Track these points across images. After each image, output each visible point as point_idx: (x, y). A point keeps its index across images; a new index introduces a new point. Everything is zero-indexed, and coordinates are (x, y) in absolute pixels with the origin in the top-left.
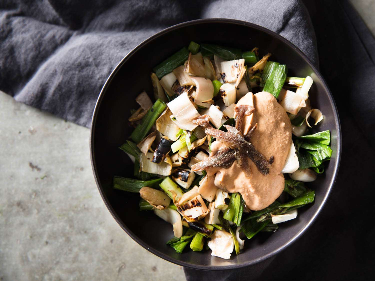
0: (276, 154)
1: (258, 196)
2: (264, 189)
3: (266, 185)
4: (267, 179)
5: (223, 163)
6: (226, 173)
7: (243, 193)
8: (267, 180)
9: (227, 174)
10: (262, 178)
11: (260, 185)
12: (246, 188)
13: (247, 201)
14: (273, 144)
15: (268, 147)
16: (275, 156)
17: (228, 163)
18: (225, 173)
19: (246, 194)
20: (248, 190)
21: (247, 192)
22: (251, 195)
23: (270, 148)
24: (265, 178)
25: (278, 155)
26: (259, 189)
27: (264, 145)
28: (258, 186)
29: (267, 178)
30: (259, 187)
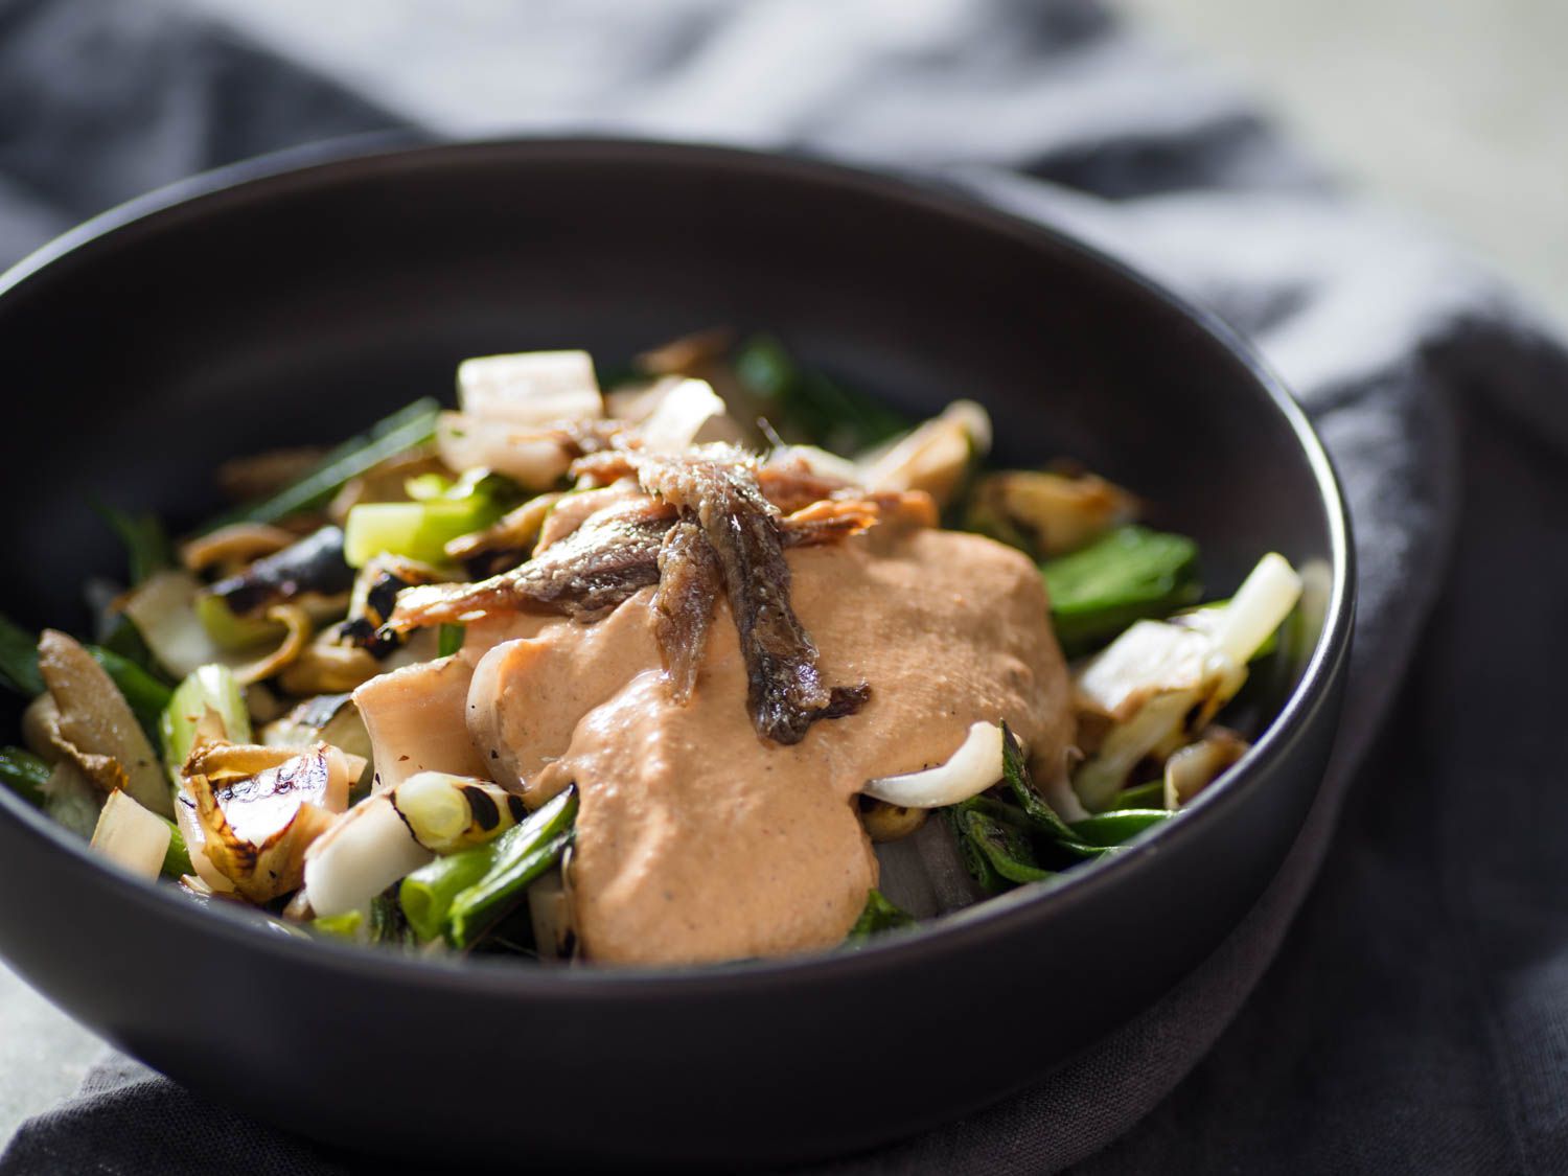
0: (893, 690)
1: (670, 819)
2: (723, 806)
3: (745, 792)
4: (769, 769)
5: (578, 574)
6: (568, 641)
7: (595, 779)
8: (766, 777)
9: (566, 650)
10: (743, 745)
11: (709, 771)
12: (627, 751)
13: (590, 837)
14: (901, 652)
15: (865, 645)
16: (880, 693)
17: (605, 582)
18: (560, 639)
19: (604, 790)
20: (632, 771)
21: (620, 778)
22: (633, 802)
23: (876, 652)
24: (762, 757)
25: (898, 700)
26: (698, 784)
27: (850, 625)
28: (700, 773)
29: (770, 762)
30: (705, 778)
